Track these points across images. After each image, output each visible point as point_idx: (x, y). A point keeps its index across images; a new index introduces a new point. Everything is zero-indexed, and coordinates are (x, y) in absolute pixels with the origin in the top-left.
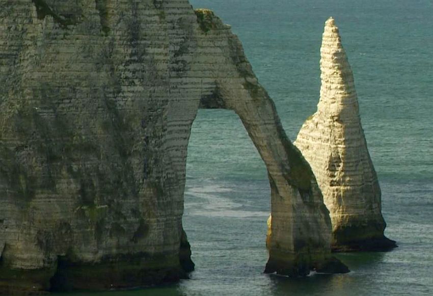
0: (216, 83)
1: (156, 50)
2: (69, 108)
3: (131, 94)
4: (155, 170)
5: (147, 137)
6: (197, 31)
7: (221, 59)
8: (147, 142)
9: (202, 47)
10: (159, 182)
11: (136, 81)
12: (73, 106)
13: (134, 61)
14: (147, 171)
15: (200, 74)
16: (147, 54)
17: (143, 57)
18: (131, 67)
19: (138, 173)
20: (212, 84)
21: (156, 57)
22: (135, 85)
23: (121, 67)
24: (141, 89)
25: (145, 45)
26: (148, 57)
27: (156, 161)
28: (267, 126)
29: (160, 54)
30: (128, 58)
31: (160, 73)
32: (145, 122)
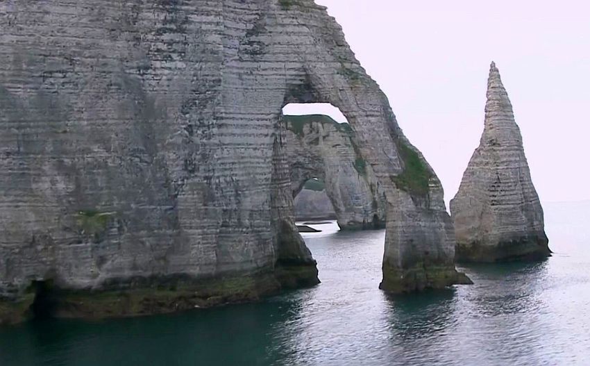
0: (305, 70)
1: (204, 18)
2: (63, 84)
3: (167, 72)
4: (202, 168)
5: (190, 126)
6: (276, 7)
7: (308, 40)
8: (191, 133)
9: (283, 25)
10: (210, 184)
11: (174, 56)
12: (70, 82)
13: (171, 30)
14: (190, 167)
15: (281, 57)
16: (191, 23)
17: (184, 26)
18: (166, 37)
19: (176, 172)
20: (298, 70)
21: (204, 27)
22: (172, 60)
23: (150, 37)
24: (180, 65)
25: (187, 12)
26: (192, 26)
27: (205, 157)
28: (370, 118)
29: (210, 23)
30: (159, 26)
31: (209, 47)
32: (186, 107)
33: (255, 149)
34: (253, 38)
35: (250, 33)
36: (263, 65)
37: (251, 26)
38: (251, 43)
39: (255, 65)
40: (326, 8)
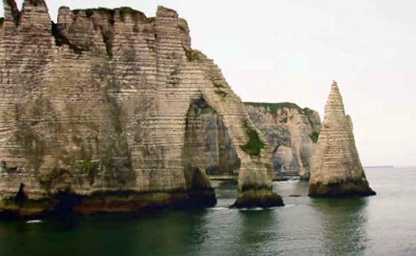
0: (200, 91)
1: (147, 68)
2: (78, 100)
3: (128, 94)
4: (144, 140)
5: (139, 120)
6: (185, 61)
7: (202, 77)
8: (139, 123)
9: (189, 70)
10: (147, 147)
11: (132, 86)
12: (81, 99)
13: (131, 74)
14: (137, 140)
15: (188, 86)
16: (140, 70)
17: (137, 72)
18: (128, 77)
19: (131, 142)
20: (196, 91)
21: (147, 72)
22: (131, 88)
23: (120, 77)
24: (136, 91)
25: (139, 65)
26: (141, 72)
27: (145, 135)
28: (231, 116)
29: (150, 70)
30: (124, 72)
31: (149, 82)
32: (136, 111)
33: (174, 131)
34: (174, 76)
35: (172, 74)
36: (179, 89)
37: (173, 70)
38: (173, 79)
39: (175, 89)
40: (212, 60)
